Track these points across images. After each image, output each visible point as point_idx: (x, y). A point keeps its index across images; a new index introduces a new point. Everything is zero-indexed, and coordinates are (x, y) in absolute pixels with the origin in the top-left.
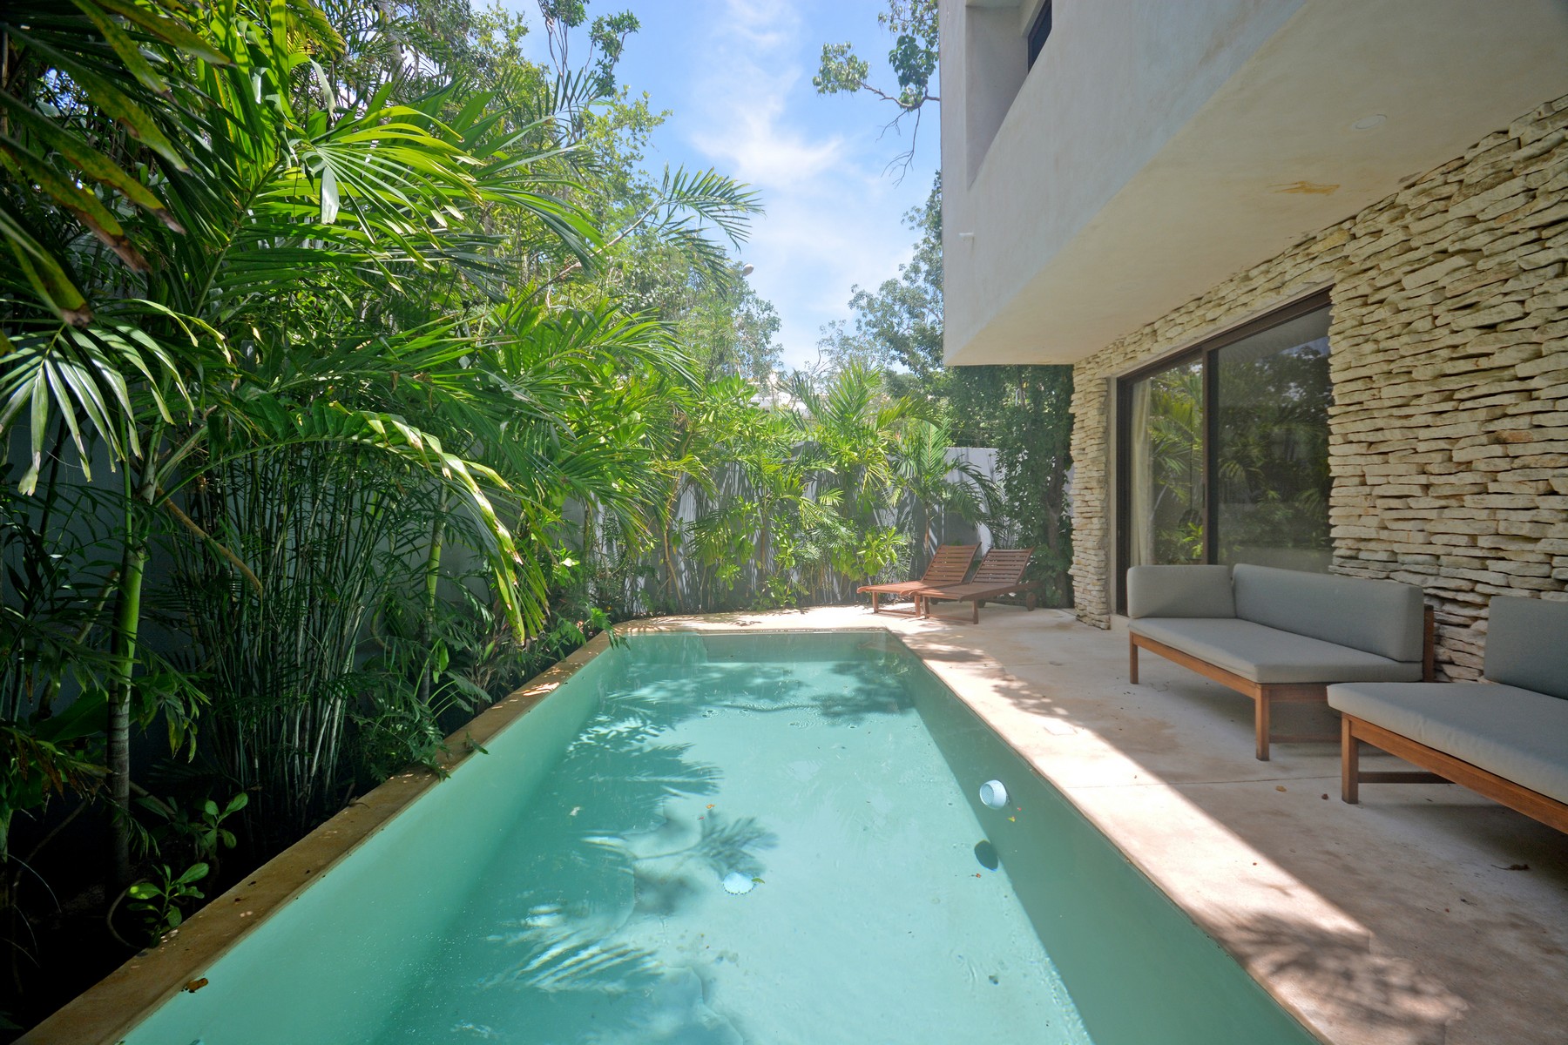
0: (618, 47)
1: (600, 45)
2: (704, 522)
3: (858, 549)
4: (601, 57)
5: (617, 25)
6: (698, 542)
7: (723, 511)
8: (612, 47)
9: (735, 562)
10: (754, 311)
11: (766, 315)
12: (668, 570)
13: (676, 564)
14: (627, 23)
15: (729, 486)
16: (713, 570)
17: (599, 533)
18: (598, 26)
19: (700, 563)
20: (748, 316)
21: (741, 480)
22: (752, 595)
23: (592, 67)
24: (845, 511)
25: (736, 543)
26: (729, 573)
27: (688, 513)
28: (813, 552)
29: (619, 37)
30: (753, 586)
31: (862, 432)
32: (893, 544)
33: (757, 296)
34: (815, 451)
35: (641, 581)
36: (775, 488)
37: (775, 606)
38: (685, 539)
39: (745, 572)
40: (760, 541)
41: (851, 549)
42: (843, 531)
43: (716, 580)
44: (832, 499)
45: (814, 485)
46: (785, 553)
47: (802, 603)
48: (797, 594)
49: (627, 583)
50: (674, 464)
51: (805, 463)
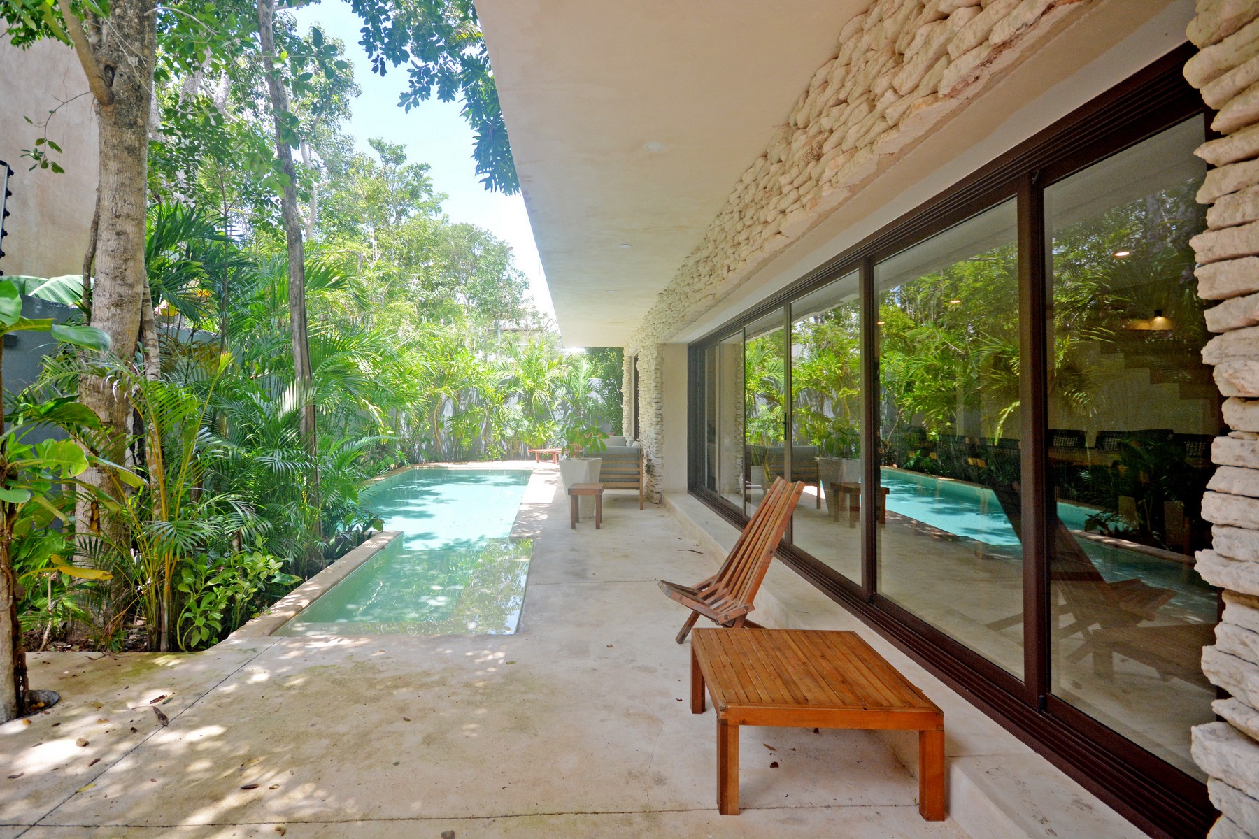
2: (457, 416)
3: (533, 431)
5: (420, 168)
6: (453, 426)
7: (466, 412)
9: (470, 437)
10: (512, 276)
13: (441, 438)
14: (425, 167)
15: (470, 398)
16: (459, 440)
17: (403, 421)
19: (453, 437)
20: (509, 279)
21: (477, 396)
22: (479, 454)
24: (528, 412)
25: (471, 427)
26: (467, 442)
27: (448, 412)
28: (510, 432)
29: (421, 172)
30: (482, 450)
31: (540, 373)
32: (553, 430)
33: (514, 267)
34: (515, 382)
35: (424, 446)
36: (492, 400)
37: (490, 459)
38: (446, 425)
39: (477, 442)
40: (486, 428)
41: (529, 432)
42: (526, 422)
43: (461, 446)
44: (519, 407)
45: (516, 398)
46: (496, 433)
47: (504, 458)
48: (502, 454)
49: (416, 446)
50: (438, 390)
51: (509, 388)
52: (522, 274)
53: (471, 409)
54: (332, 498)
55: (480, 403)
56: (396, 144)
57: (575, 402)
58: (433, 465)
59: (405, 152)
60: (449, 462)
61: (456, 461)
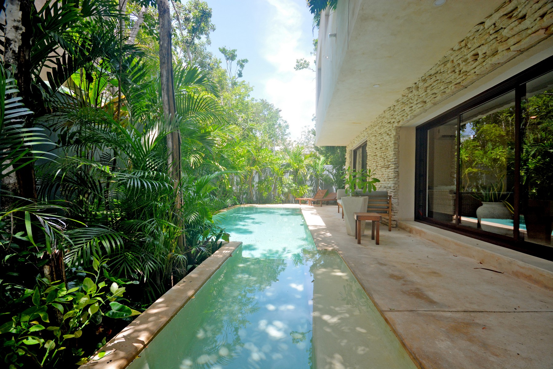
0: (243, 66)
1: (239, 65)
2: (260, 182)
3: (297, 190)
4: (239, 69)
5: (243, 61)
6: (259, 187)
7: (265, 180)
8: (242, 66)
9: (267, 192)
10: (281, 123)
11: (285, 124)
12: (251, 193)
13: (253, 192)
14: (245, 61)
15: (267, 174)
16: (262, 193)
18: (239, 61)
19: (259, 192)
20: (280, 124)
21: (270, 172)
22: (271, 200)
23: (237, 71)
24: (295, 180)
25: (267, 187)
26: (265, 194)
27: (256, 179)
28: (286, 190)
29: (244, 64)
30: (272, 198)
31: (301, 161)
32: (307, 189)
33: (282, 118)
34: (288, 165)
35: (245, 196)
36: (277, 174)
37: (277, 203)
38: (255, 186)
39: (270, 194)
40: (274, 188)
41: (296, 190)
42: (294, 185)
43: (262, 196)
44: (291, 177)
45: (289, 173)
46: (279, 190)
47: (284, 202)
48: (282, 201)
49: (241, 196)
50: (252, 168)
51: (285, 168)
52: (286, 122)
53: (267, 178)
54: (192, 218)
55: (271, 175)
56: (232, 49)
57: (317, 176)
58: (249, 205)
59: (236, 53)
60: (257, 204)
61: (260, 203)
